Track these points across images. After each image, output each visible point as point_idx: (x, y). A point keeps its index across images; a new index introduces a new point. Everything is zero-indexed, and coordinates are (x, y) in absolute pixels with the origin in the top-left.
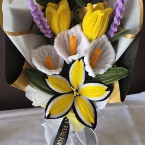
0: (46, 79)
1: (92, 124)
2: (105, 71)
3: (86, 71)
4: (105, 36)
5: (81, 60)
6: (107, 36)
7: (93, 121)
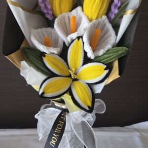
0: (43, 57)
1: (89, 107)
2: (105, 52)
3: (84, 51)
4: (106, 17)
5: (81, 39)
6: (108, 17)
7: (90, 105)
